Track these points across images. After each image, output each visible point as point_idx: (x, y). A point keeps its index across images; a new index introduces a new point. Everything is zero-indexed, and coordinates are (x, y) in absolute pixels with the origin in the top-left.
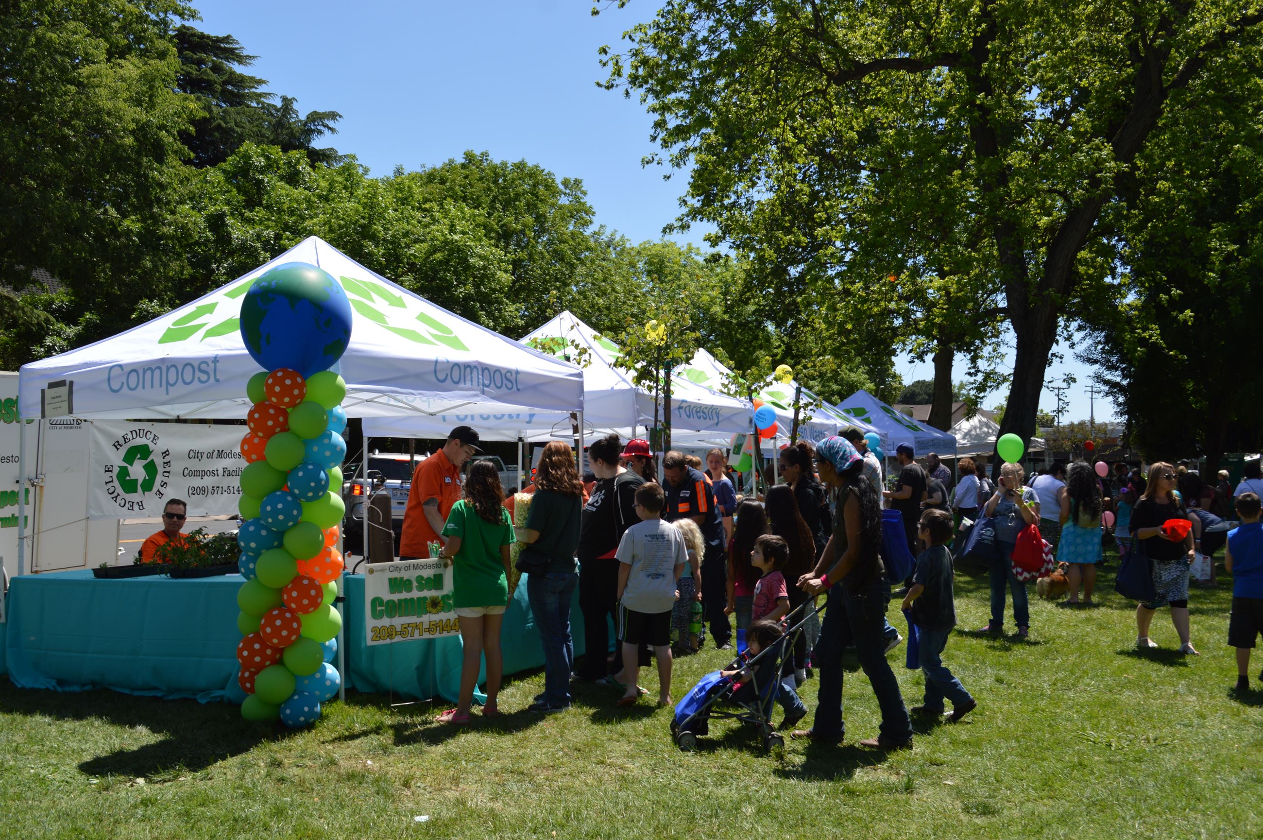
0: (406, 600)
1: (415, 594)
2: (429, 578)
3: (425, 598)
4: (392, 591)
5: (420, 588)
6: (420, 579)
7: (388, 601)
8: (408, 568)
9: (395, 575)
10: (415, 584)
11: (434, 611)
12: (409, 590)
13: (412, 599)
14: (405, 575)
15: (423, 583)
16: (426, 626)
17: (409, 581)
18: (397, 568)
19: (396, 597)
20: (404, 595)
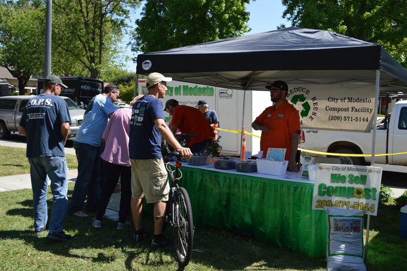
0: (341, 188)
1: (347, 185)
2: (357, 177)
3: (353, 188)
4: (332, 181)
5: (351, 182)
6: (351, 176)
7: (329, 187)
8: (344, 169)
9: (335, 172)
10: (347, 179)
11: (358, 196)
12: (344, 182)
13: (345, 188)
14: (343, 173)
15: (353, 179)
16: (352, 204)
17: (344, 177)
18: (337, 169)
19: (334, 185)
20: (340, 185)
